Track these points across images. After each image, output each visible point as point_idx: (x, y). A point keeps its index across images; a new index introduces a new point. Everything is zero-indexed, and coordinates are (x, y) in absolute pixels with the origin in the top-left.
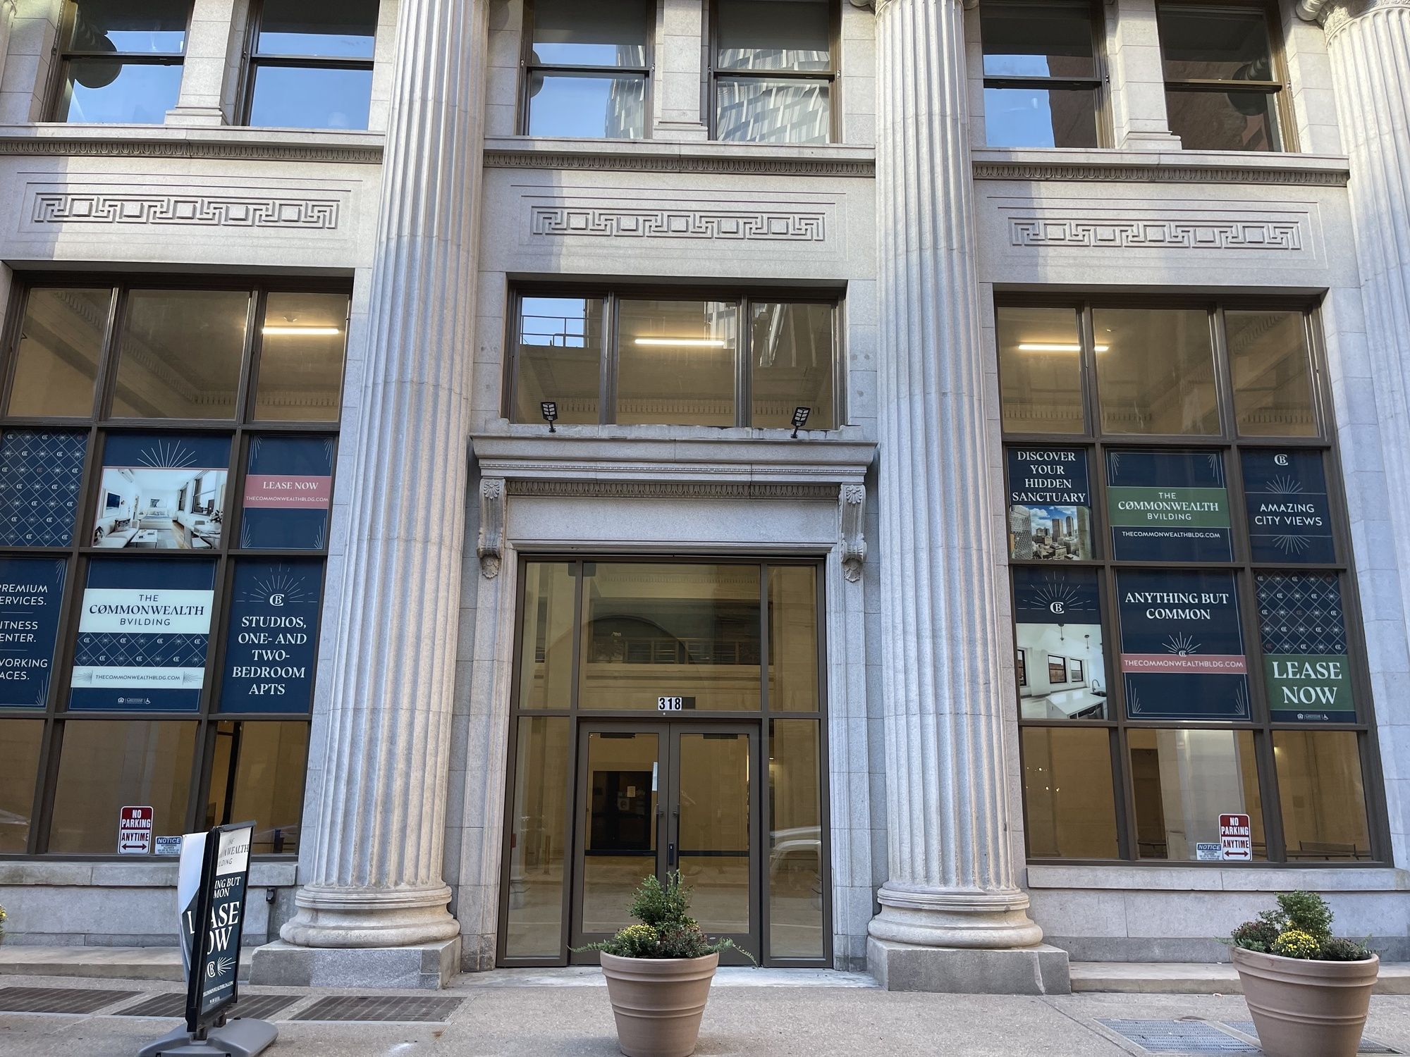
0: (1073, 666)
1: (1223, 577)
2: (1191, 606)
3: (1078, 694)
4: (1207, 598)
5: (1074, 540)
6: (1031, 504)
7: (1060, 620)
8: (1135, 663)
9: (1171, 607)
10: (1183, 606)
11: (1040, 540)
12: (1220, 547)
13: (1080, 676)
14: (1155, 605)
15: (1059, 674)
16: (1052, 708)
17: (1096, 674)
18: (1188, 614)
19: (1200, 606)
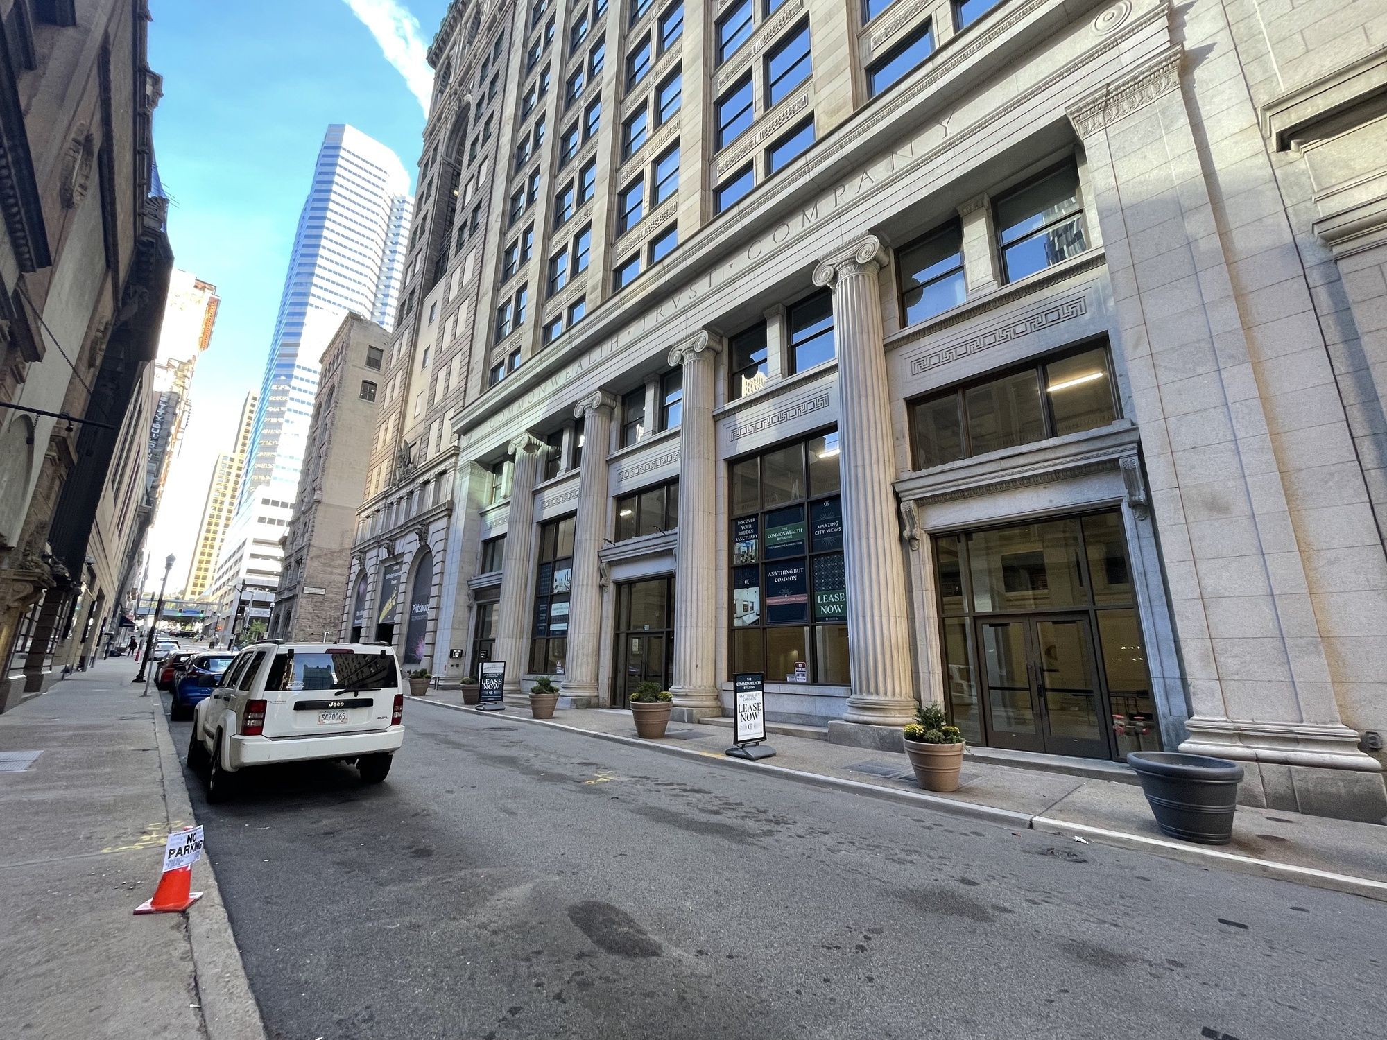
0: (750, 605)
1: (799, 562)
2: (790, 575)
3: (751, 616)
4: (796, 571)
5: (753, 554)
6: (741, 542)
7: (747, 587)
8: (772, 601)
9: (783, 576)
10: (787, 575)
11: (743, 556)
12: (800, 548)
13: (752, 609)
14: (778, 576)
15: (746, 608)
16: (743, 621)
17: (757, 608)
18: (789, 579)
19: (793, 575)
